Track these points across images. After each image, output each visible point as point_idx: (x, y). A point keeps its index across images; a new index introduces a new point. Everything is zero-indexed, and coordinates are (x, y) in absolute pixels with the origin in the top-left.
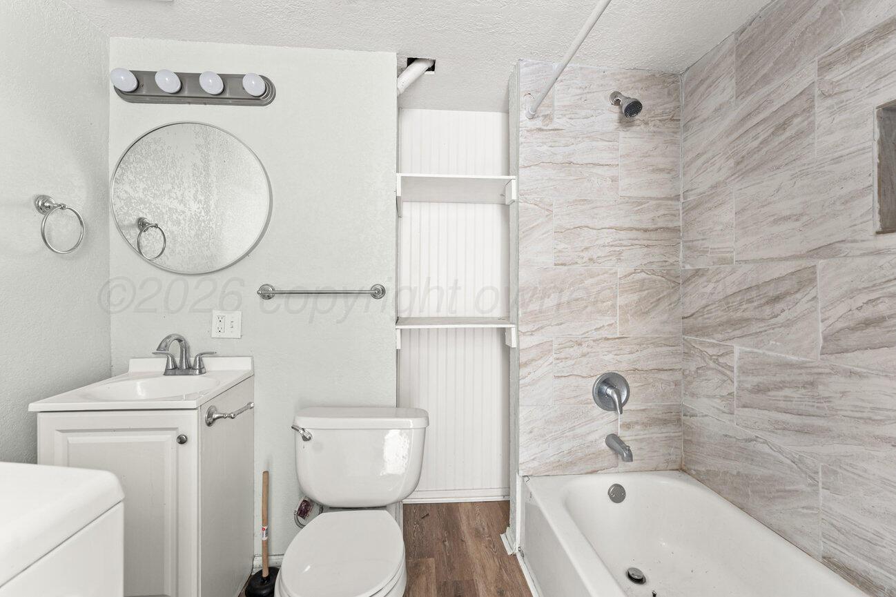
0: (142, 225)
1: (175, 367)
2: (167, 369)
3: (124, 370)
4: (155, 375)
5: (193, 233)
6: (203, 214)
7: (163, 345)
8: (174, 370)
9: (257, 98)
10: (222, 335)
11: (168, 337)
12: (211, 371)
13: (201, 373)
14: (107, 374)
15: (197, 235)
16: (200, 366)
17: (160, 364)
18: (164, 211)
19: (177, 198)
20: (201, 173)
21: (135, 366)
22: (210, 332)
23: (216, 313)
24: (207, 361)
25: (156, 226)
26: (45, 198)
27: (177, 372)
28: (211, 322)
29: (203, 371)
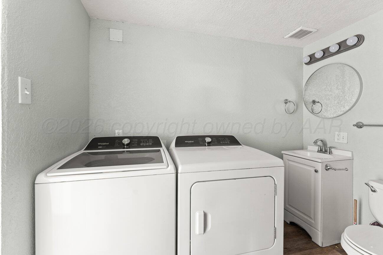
0: (314, 102)
1: (321, 150)
2: (318, 150)
3: (307, 149)
4: (314, 152)
5: (336, 102)
6: (341, 94)
7: (315, 142)
8: (321, 151)
9: (355, 45)
10: (339, 141)
11: (318, 139)
12: (333, 154)
13: (329, 154)
14: (302, 148)
15: (338, 103)
16: (329, 151)
17: (316, 148)
18: (323, 96)
19: (328, 90)
20: (340, 77)
21: (310, 148)
22: (334, 140)
23: (337, 133)
24: (333, 150)
25: (318, 102)
26: (286, 100)
27: (321, 152)
28: (335, 136)
29: (331, 153)
